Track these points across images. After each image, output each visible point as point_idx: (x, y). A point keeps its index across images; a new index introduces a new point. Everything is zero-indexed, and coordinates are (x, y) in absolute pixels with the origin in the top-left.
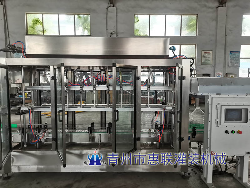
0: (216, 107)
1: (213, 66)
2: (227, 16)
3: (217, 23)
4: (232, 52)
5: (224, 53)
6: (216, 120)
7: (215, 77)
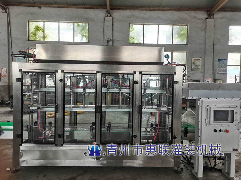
0: (206, 109)
1: (202, 72)
2: (215, 27)
3: (206, 32)
4: (220, 59)
5: (213, 61)
6: (206, 120)
7: (204, 82)
